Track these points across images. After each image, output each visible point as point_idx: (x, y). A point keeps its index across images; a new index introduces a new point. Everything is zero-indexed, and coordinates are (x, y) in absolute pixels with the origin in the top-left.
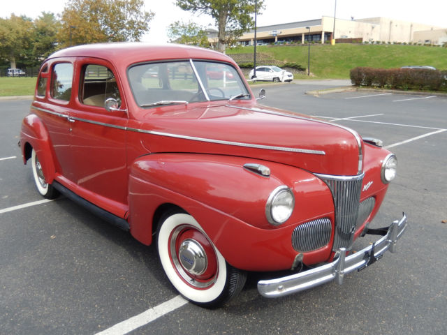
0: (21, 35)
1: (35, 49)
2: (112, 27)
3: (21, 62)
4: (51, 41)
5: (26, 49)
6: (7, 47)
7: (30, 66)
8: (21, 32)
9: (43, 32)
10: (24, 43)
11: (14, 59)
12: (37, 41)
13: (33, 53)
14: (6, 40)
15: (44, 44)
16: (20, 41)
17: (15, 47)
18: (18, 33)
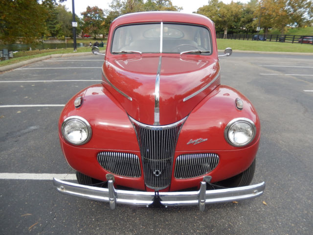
0: (234, 14)
1: (241, 22)
2: (293, 7)
3: (231, 30)
4: (251, 17)
5: (236, 22)
6: (225, 21)
7: (236, 32)
8: (234, 12)
9: (248, 11)
10: (235, 18)
11: (227, 28)
12: (243, 17)
13: (239, 25)
14: (225, 17)
15: (247, 19)
16: (233, 17)
17: (229, 21)
18: (232, 12)
